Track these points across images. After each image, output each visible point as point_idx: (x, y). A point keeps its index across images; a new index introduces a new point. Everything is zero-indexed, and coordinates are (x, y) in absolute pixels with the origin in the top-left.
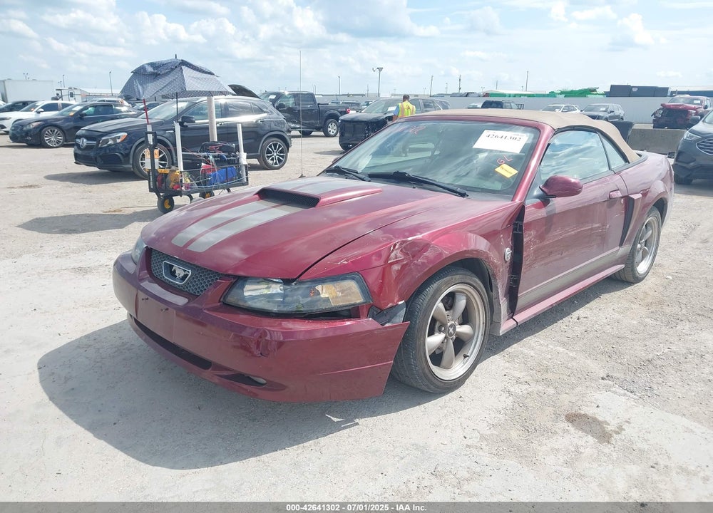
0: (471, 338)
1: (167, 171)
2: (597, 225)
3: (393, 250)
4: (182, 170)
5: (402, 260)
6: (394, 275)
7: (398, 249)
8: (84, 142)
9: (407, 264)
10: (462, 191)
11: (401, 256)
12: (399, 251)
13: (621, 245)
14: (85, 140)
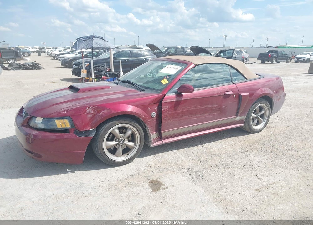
0: (133, 148)
1: (88, 78)
2: (216, 106)
3: (88, 109)
4: (93, 78)
5: (93, 113)
6: (88, 119)
7: (91, 109)
8: (74, 66)
9: (95, 115)
10: (142, 89)
11: (92, 112)
12: (91, 110)
13: (237, 115)
14: (75, 66)
